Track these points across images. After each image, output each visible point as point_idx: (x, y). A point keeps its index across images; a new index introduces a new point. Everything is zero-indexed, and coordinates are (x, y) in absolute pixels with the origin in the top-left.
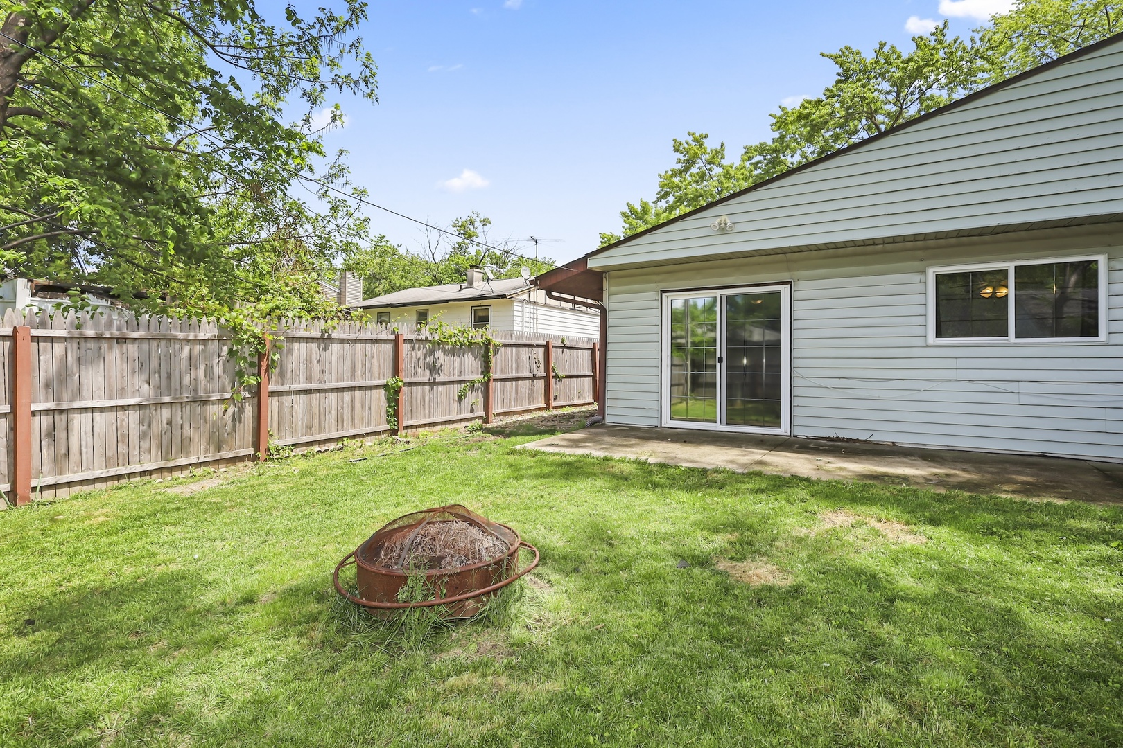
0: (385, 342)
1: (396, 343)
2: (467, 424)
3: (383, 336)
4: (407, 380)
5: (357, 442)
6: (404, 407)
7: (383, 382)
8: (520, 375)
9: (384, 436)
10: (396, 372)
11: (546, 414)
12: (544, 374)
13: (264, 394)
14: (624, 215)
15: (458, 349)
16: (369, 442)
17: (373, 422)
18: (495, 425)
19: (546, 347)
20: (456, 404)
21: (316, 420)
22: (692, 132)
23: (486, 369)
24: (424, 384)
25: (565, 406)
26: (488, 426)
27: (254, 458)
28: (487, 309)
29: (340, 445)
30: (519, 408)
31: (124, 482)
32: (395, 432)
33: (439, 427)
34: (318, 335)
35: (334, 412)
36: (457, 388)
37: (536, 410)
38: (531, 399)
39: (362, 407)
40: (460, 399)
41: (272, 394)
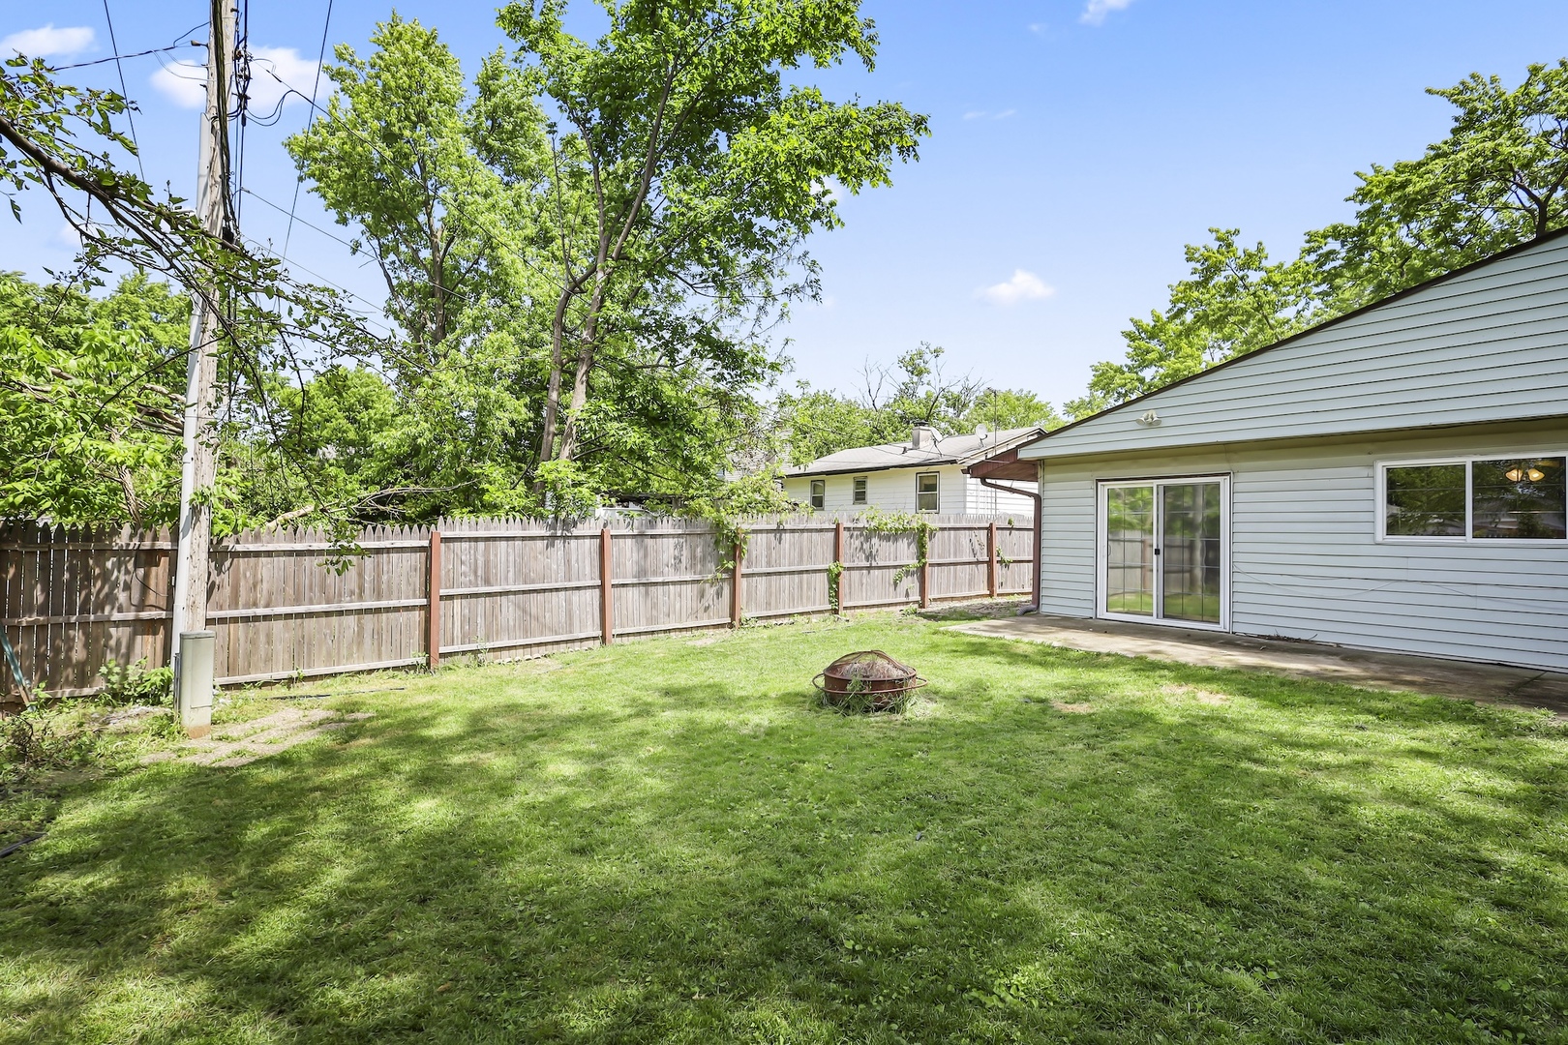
0: (827, 530)
1: (837, 531)
2: (902, 607)
3: (826, 526)
4: (846, 565)
5: (804, 618)
6: (844, 590)
7: (826, 566)
8: (958, 560)
9: (827, 614)
10: (836, 558)
11: (987, 601)
12: (987, 559)
13: (738, 575)
14: (1128, 335)
15: (894, 536)
16: (814, 618)
17: (817, 602)
18: (929, 610)
19: (990, 529)
20: (892, 588)
21: (773, 598)
22: (1215, 228)
23: (922, 555)
24: (861, 568)
25: (1013, 594)
26: (923, 610)
27: (731, 626)
28: (935, 476)
29: (792, 620)
30: (958, 594)
31: (655, 636)
32: (836, 611)
33: (875, 610)
34: (775, 527)
35: (787, 592)
36: (893, 572)
37: (977, 596)
38: (971, 584)
39: (809, 588)
40: (896, 584)
41: (743, 575)
